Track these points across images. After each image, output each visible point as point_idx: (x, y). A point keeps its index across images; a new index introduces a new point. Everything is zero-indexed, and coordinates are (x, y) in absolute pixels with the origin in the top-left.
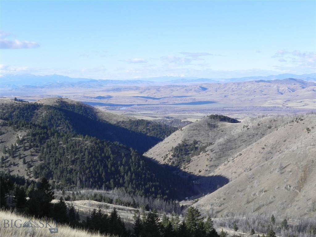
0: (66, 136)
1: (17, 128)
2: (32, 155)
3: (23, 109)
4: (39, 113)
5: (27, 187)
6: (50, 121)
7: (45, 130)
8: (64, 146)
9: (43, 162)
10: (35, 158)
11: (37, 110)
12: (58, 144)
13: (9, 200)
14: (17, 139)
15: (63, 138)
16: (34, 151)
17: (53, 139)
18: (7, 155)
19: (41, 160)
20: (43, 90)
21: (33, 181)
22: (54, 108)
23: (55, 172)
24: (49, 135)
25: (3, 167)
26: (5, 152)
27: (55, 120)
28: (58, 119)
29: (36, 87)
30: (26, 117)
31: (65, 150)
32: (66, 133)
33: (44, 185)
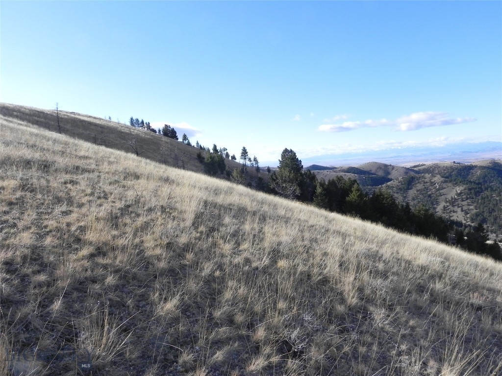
0: (499, 190)
1: (456, 184)
2: (469, 205)
3: (460, 170)
4: (474, 172)
5: (465, 229)
6: (484, 178)
7: (480, 186)
8: (497, 198)
9: (478, 210)
10: (471, 207)
11: (473, 170)
12: (492, 197)
13: (450, 238)
14: (456, 192)
15: (497, 191)
16: (470, 201)
17: (487, 193)
18: (448, 204)
19: (476, 209)
20: (478, 154)
21: (469, 225)
22: (488, 168)
23: (489, 218)
24: (484, 189)
25: (444, 213)
26: (446, 202)
27: (489, 178)
28: (491, 177)
29: (471, 152)
30: (463, 175)
31: (498, 202)
32: (499, 188)
33: (479, 228)
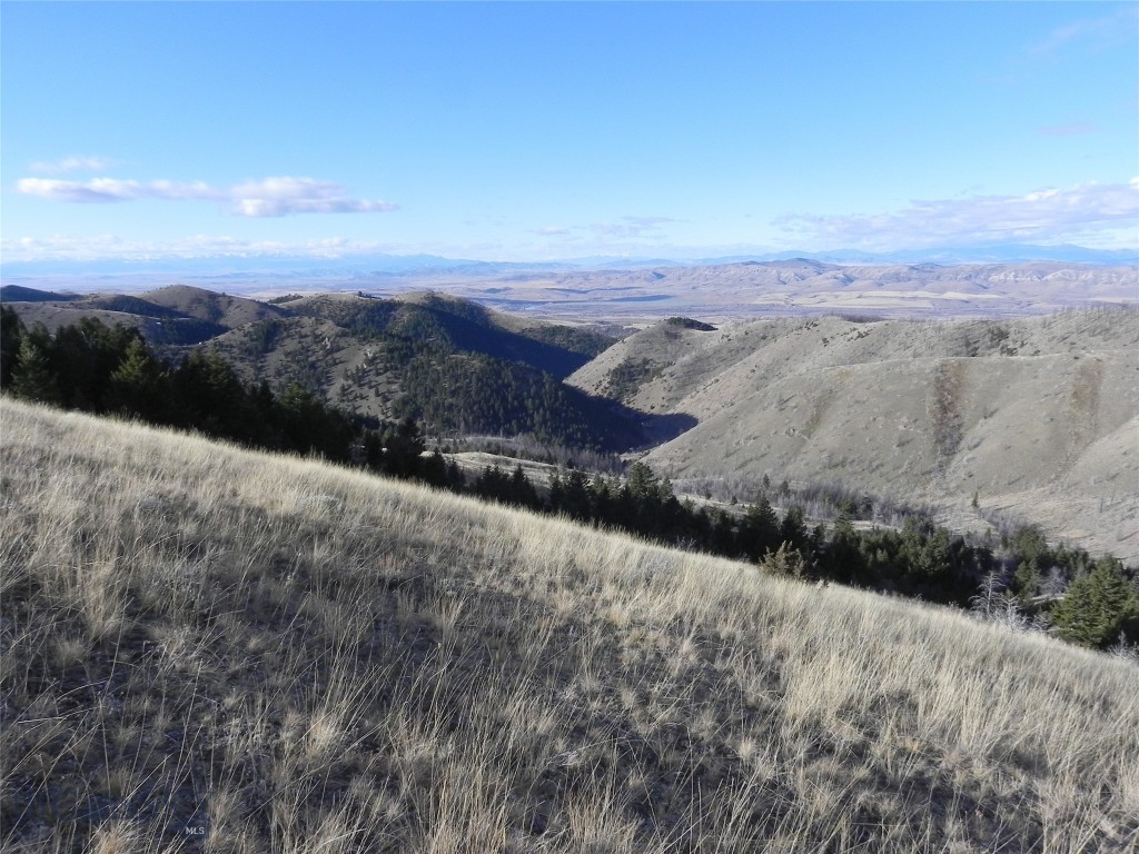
0: (441, 352)
1: (364, 340)
2: (389, 383)
3: (372, 310)
4: (398, 316)
5: (383, 433)
6: (415, 328)
7: (409, 343)
8: (439, 368)
9: (406, 393)
10: (394, 387)
11: (395, 311)
12: (430, 366)
13: (357, 453)
14: (365, 357)
15: (437, 355)
16: (391, 375)
17: (421, 358)
18: (350, 382)
19: (403, 391)
20: (404, 279)
21: (391, 423)
22: (422, 307)
23: (425, 409)
24: (415, 351)
25: (343, 401)
26: (347, 377)
27: (424, 327)
28: (429, 326)
29: (391, 275)
30: (378, 322)
31: (441, 375)
32: (441, 347)
33: (409, 429)
